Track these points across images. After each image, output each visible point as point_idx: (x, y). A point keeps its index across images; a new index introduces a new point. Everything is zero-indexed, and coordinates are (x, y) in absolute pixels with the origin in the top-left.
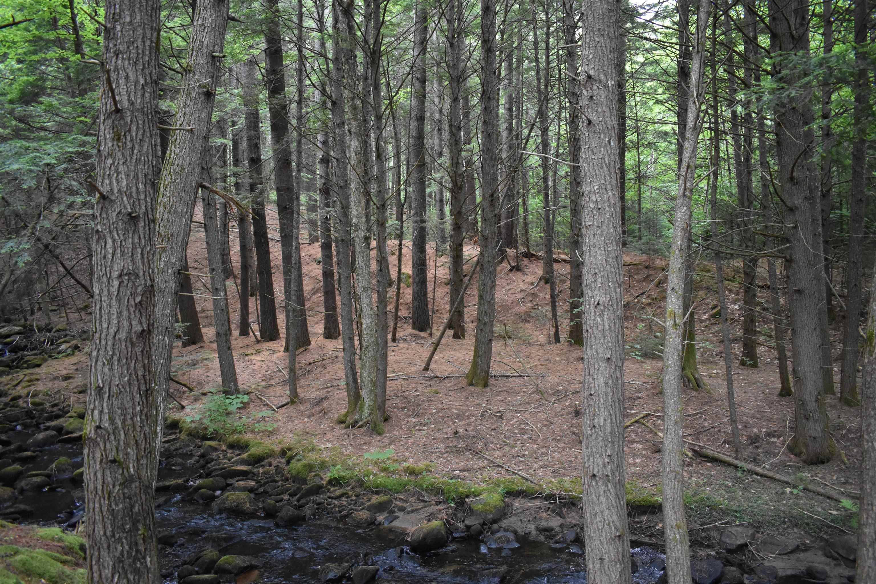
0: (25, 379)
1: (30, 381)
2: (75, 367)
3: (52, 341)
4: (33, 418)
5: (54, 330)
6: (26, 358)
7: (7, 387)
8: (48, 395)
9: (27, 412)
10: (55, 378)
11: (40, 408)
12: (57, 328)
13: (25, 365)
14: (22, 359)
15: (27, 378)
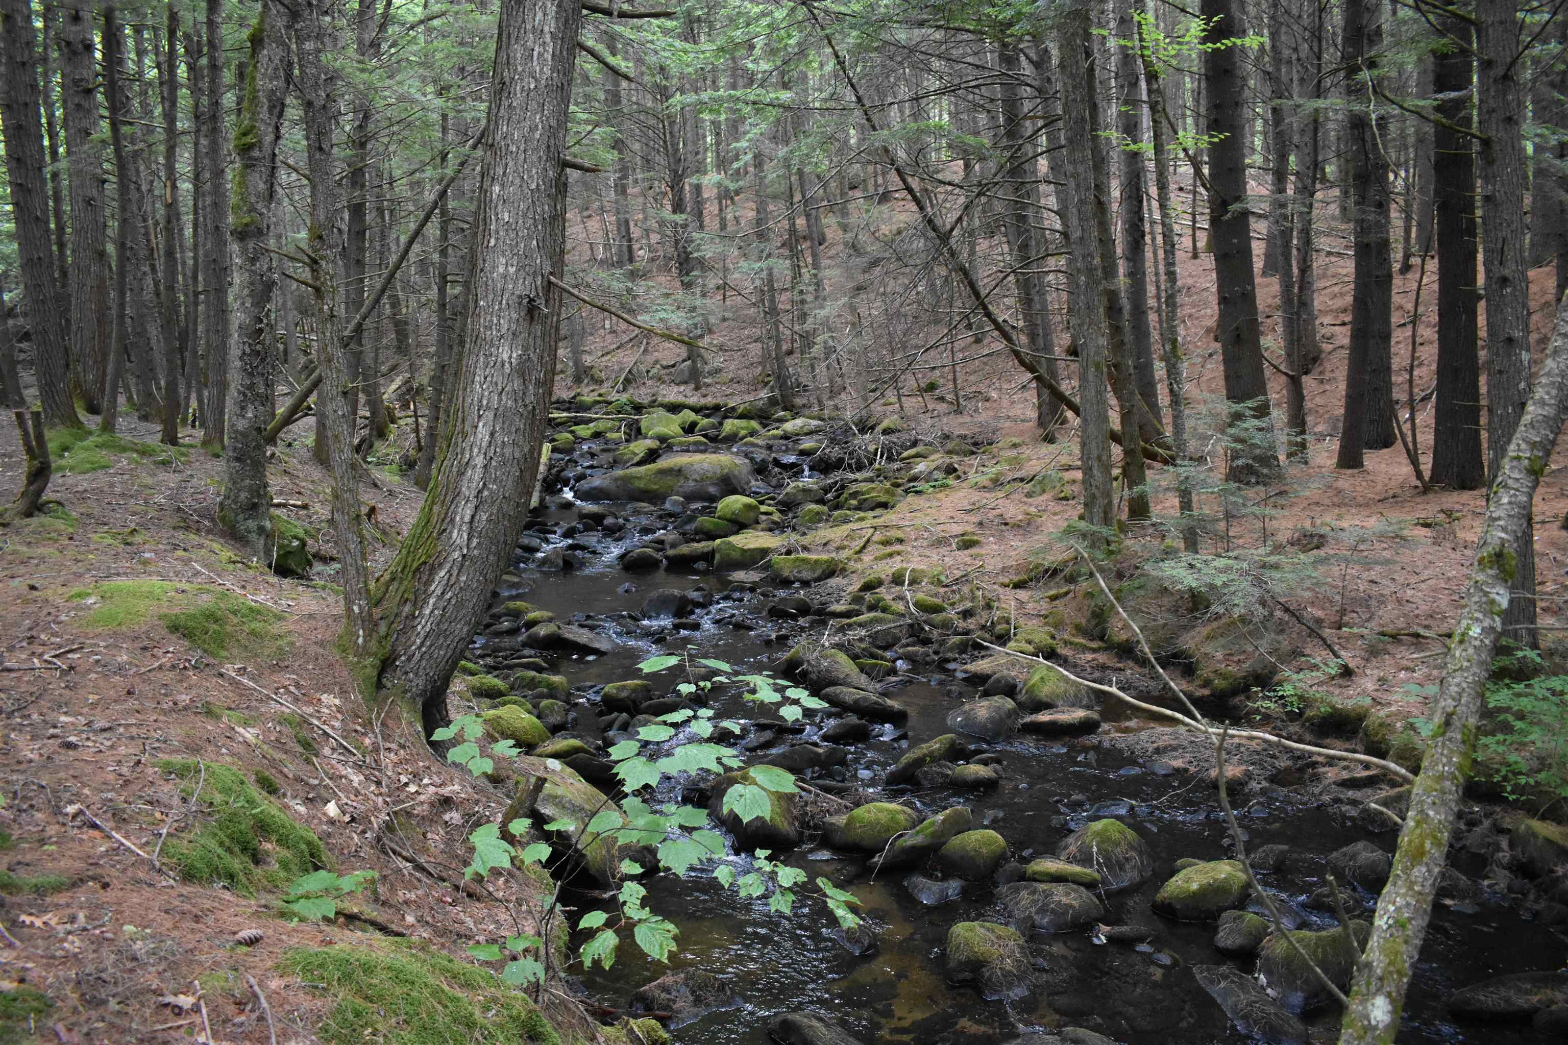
0: (875, 538)
1: (886, 543)
2: (975, 518)
3: (890, 451)
4: (926, 642)
5: (879, 429)
6: (854, 487)
7: (844, 554)
8: (940, 583)
9: (911, 626)
10: (941, 542)
11: (937, 618)
12: (885, 424)
13: (854, 502)
14: (843, 487)
15: (878, 537)
